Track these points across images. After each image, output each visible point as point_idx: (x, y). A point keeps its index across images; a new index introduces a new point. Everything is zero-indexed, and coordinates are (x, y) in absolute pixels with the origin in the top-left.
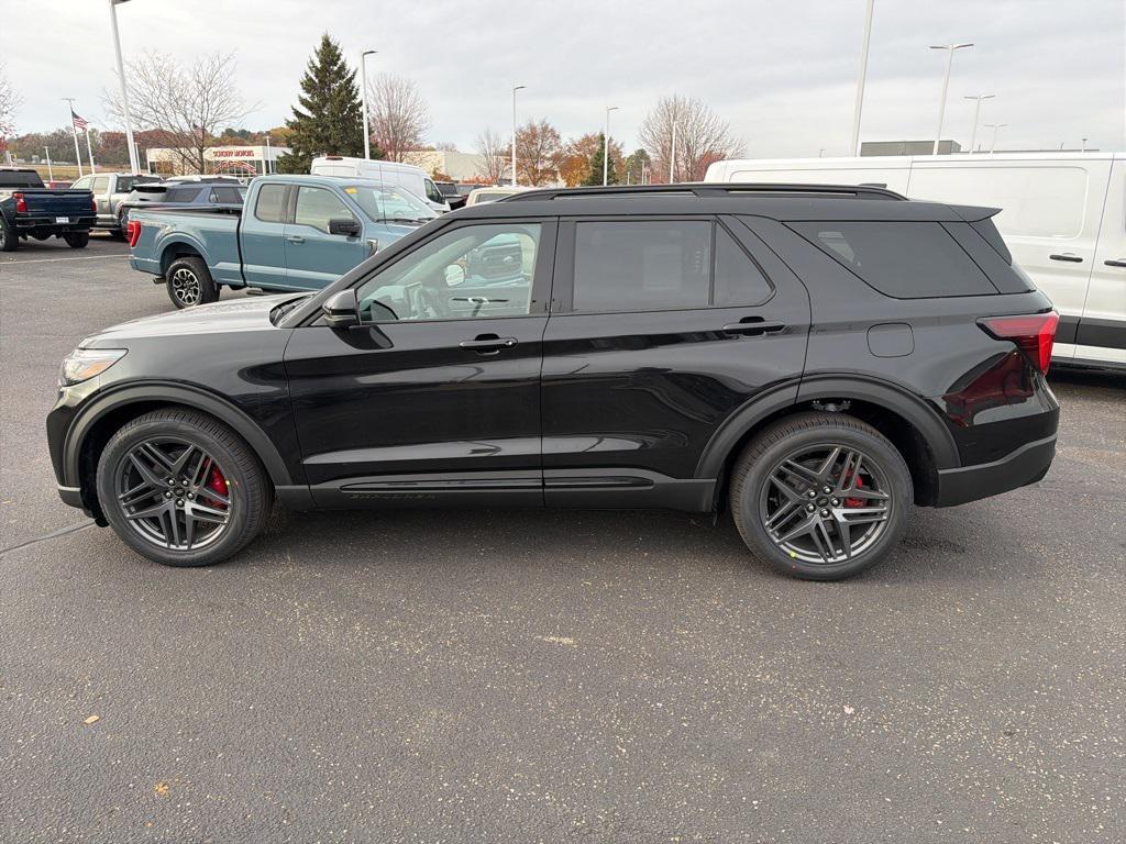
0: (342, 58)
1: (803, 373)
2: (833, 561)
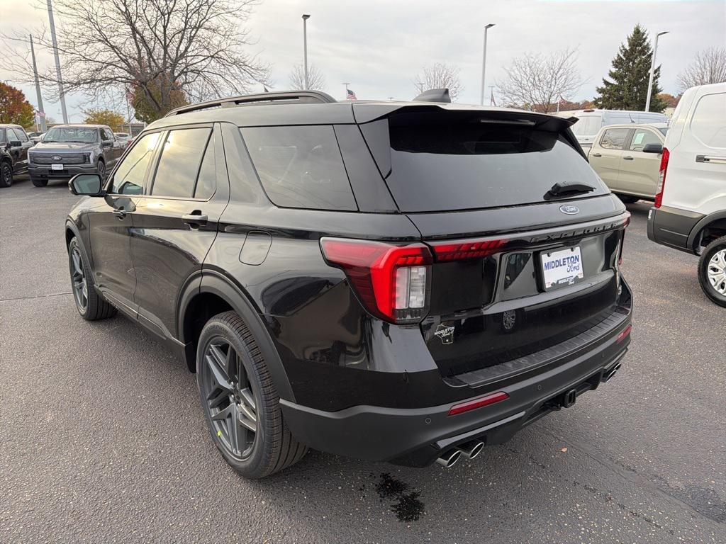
0: (647, 41)
1: (203, 266)
2: (235, 454)
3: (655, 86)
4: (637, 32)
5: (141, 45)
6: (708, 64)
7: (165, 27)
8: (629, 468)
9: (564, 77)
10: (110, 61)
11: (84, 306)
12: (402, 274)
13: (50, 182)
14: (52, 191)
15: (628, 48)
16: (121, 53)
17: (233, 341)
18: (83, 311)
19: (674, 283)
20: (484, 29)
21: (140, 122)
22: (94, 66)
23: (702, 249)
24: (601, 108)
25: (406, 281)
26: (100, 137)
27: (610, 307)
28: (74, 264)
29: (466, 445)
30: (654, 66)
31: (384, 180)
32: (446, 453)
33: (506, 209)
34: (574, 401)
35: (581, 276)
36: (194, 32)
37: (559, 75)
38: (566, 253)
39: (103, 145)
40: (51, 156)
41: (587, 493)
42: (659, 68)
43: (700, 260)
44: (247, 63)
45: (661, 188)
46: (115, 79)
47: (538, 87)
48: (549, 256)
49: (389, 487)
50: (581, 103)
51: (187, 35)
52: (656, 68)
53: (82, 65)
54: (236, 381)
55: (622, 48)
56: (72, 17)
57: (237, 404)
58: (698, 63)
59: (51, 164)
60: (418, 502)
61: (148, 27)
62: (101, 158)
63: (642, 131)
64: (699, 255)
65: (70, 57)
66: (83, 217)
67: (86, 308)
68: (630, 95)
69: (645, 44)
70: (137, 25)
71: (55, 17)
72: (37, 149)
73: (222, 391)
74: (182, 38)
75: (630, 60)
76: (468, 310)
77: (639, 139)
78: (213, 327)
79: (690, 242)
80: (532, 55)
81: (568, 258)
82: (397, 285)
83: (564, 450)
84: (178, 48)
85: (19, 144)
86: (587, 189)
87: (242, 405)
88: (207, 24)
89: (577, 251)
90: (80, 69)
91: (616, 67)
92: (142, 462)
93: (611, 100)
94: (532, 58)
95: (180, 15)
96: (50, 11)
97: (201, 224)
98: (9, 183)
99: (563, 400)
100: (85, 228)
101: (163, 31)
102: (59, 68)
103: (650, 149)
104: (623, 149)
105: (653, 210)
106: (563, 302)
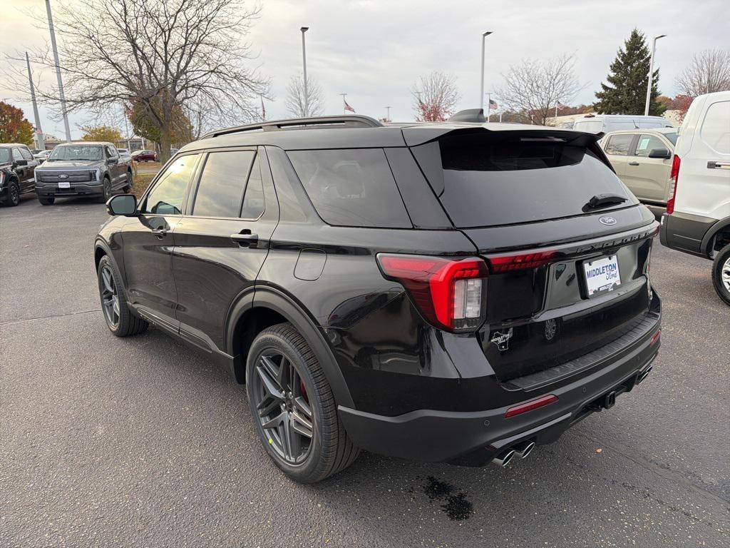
1: (256, 282)
2: (288, 460)
3: (654, 90)
4: (635, 36)
5: (141, 61)
6: (705, 66)
7: (166, 44)
8: (662, 466)
9: (562, 82)
10: (111, 78)
11: (115, 323)
12: (459, 287)
13: (57, 200)
14: (60, 209)
15: (626, 52)
16: (122, 70)
17: (287, 353)
18: (114, 327)
19: (688, 287)
20: (482, 36)
21: (138, 137)
22: (95, 84)
23: (715, 254)
24: (600, 113)
25: (463, 293)
26: (105, 154)
27: (643, 313)
28: (103, 281)
29: (519, 445)
30: (653, 70)
31: (437, 198)
32: (501, 453)
33: (552, 222)
34: (614, 402)
35: (618, 283)
36: (194, 47)
37: (557, 81)
38: (605, 261)
39: (109, 162)
40: (58, 174)
41: (626, 490)
42: (657, 71)
43: (714, 264)
44: (247, 77)
45: (672, 194)
46: (118, 96)
47: (537, 94)
48: (590, 265)
49: (437, 489)
50: (578, 108)
51: (187, 51)
52: (654, 71)
53: (85, 83)
54: (287, 391)
55: (620, 53)
56: (73, 35)
57: (289, 413)
58: (695, 65)
59: (57, 182)
60: (466, 501)
61: (148, 43)
62: (106, 175)
63: (646, 137)
64: (713, 260)
65: (72, 75)
66: (115, 236)
67: (118, 324)
68: (629, 99)
69: (643, 48)
70: (137, 42)
71: (57, 36)
72: (43, 168)
73: (273, 400)
74: (183, 54)
75: (629, 64)
76: (514, 319)
77: (644, 145)
78: (266, 339)
79: (704, 247)
80: (529, 61)
81: (606, 267)
82: (456, 297)
83: (599, 451)
84: (179, 64)
85: (24, 163)
86: (619, 200)
87: (295, 414)
88: (207, 39)
89: (614, 260)
90: (83, 87)
91: (614, 71)
92: (198, 470)
93: (610, 104)
94: (530, 64)
95: (180, 31)
96: (52, 30)
97: (251, 243)
98: (16, 202)
99: (604, 402)
100: (119, 248)
101: (163, 47)
102: (61, 87)
103: (655, 155)
104: (628, 155)
105: (665, 215)
106: (604, 308)
